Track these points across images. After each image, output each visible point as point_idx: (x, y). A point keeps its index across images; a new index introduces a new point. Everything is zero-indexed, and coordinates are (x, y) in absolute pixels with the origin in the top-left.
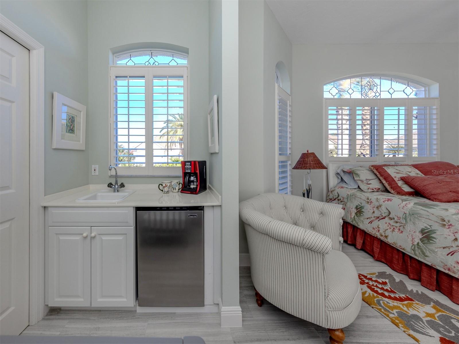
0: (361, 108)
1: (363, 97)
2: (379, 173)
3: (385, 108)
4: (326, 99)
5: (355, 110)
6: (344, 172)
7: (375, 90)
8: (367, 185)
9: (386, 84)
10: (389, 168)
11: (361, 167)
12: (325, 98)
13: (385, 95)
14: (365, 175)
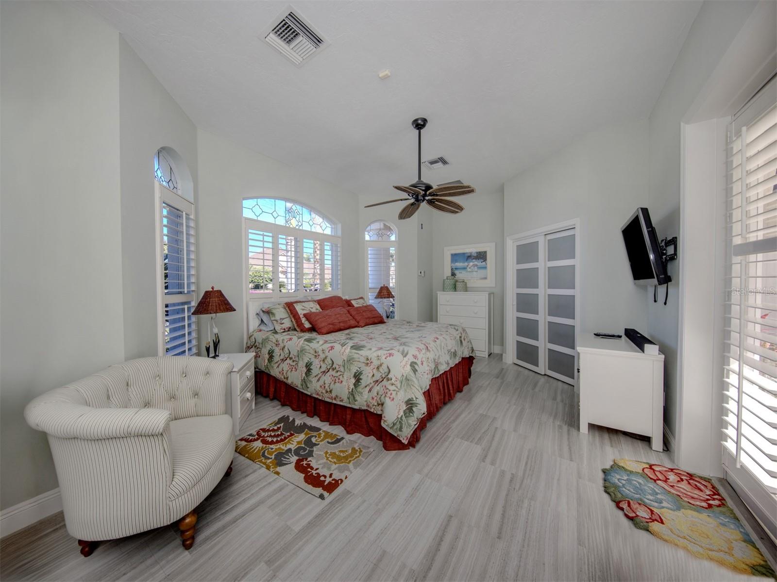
0: (284, 237)
1: (287, 225)
2: (290, 310)
3: (305, 240)
4: (246, 219)
5: (278, 239)
6: (263, 311)
7: (297, 219)
8: (281, 325)
9: (306, 215)
10: (297, 305)
11: (279, 304)
12: (244, 217)
13: (306, 227)
14: (281, 313)
